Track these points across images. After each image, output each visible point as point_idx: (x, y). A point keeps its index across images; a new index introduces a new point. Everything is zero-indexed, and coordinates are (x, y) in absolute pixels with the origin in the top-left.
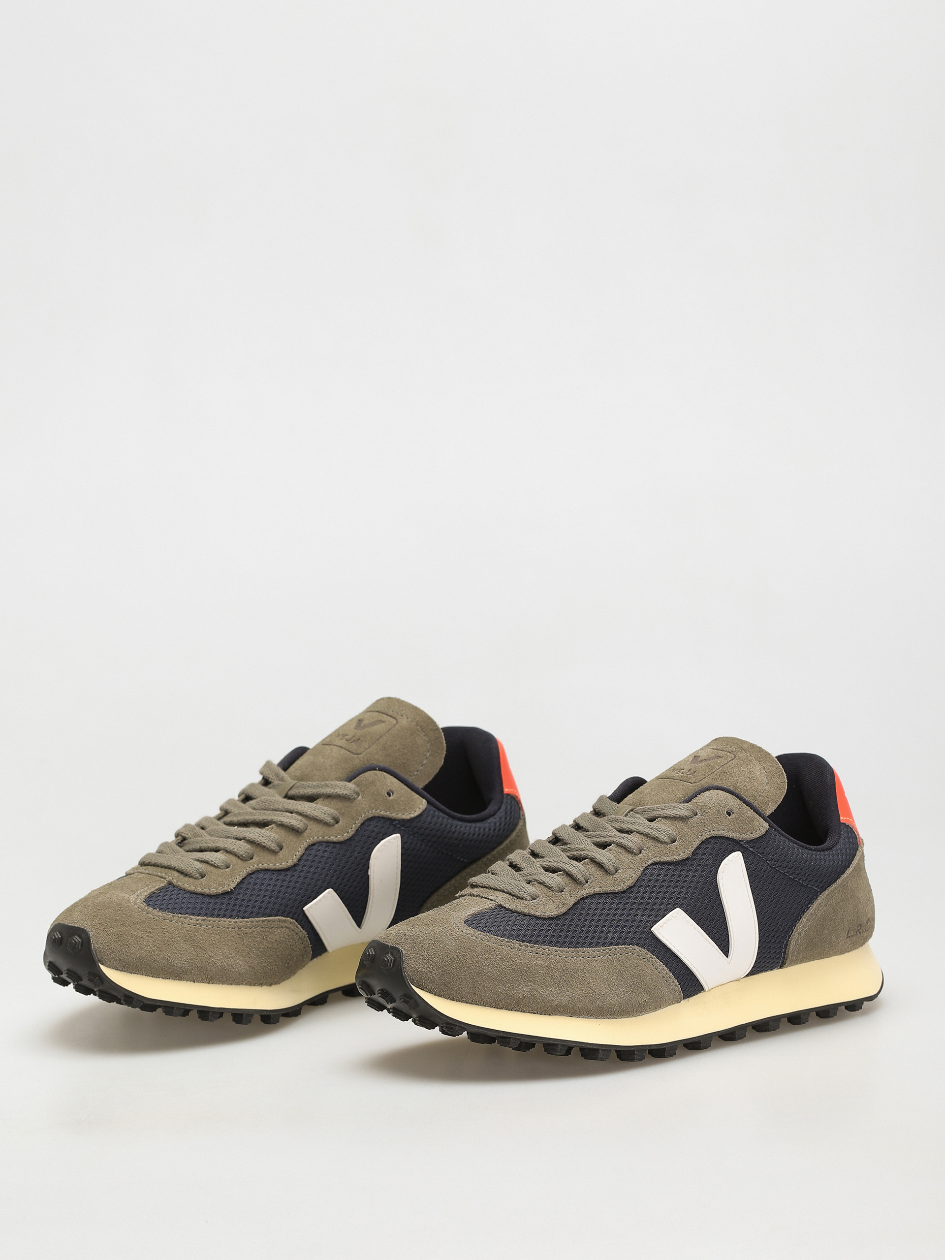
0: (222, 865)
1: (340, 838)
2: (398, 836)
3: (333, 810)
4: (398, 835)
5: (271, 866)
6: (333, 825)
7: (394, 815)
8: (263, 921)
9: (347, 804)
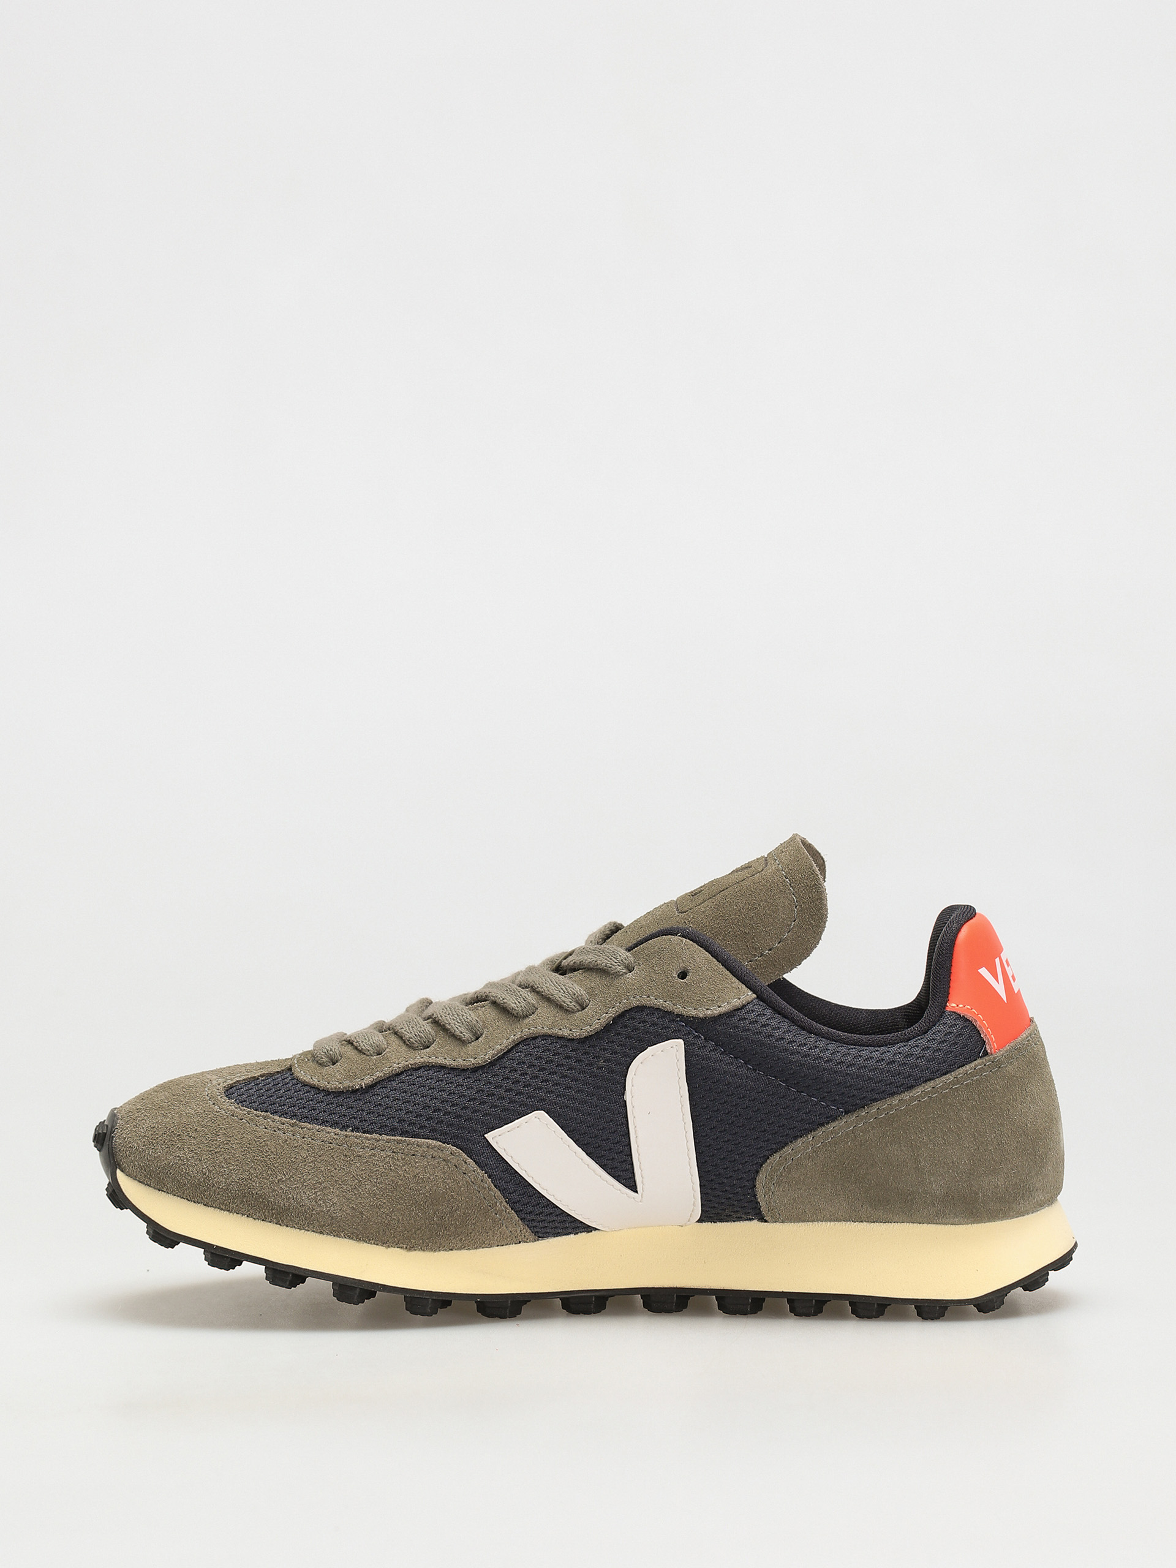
0: (370, 1048)
1: (577, 1033)
2: (680, 1043)
3: (583, 992)
4: (681, 1041)
5: (448, 1062)
6: (573, 1012)
7: (678, 1009)
8: (399, 1142)
9: (606, 981)
